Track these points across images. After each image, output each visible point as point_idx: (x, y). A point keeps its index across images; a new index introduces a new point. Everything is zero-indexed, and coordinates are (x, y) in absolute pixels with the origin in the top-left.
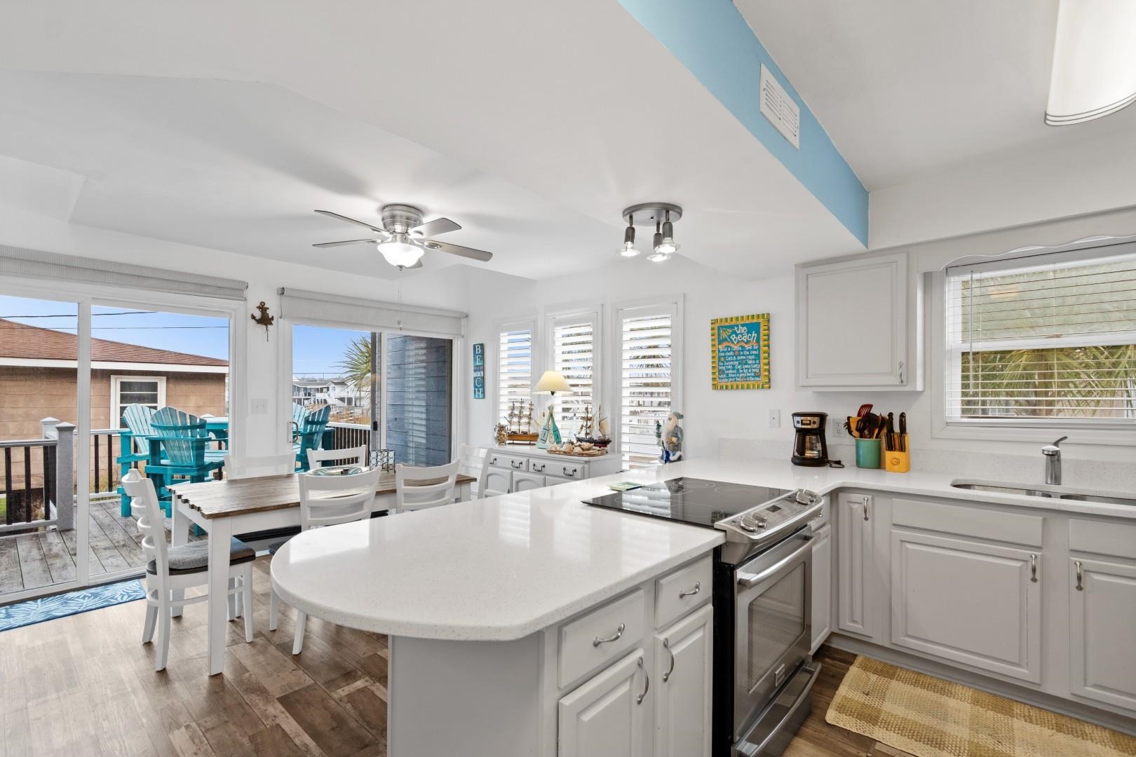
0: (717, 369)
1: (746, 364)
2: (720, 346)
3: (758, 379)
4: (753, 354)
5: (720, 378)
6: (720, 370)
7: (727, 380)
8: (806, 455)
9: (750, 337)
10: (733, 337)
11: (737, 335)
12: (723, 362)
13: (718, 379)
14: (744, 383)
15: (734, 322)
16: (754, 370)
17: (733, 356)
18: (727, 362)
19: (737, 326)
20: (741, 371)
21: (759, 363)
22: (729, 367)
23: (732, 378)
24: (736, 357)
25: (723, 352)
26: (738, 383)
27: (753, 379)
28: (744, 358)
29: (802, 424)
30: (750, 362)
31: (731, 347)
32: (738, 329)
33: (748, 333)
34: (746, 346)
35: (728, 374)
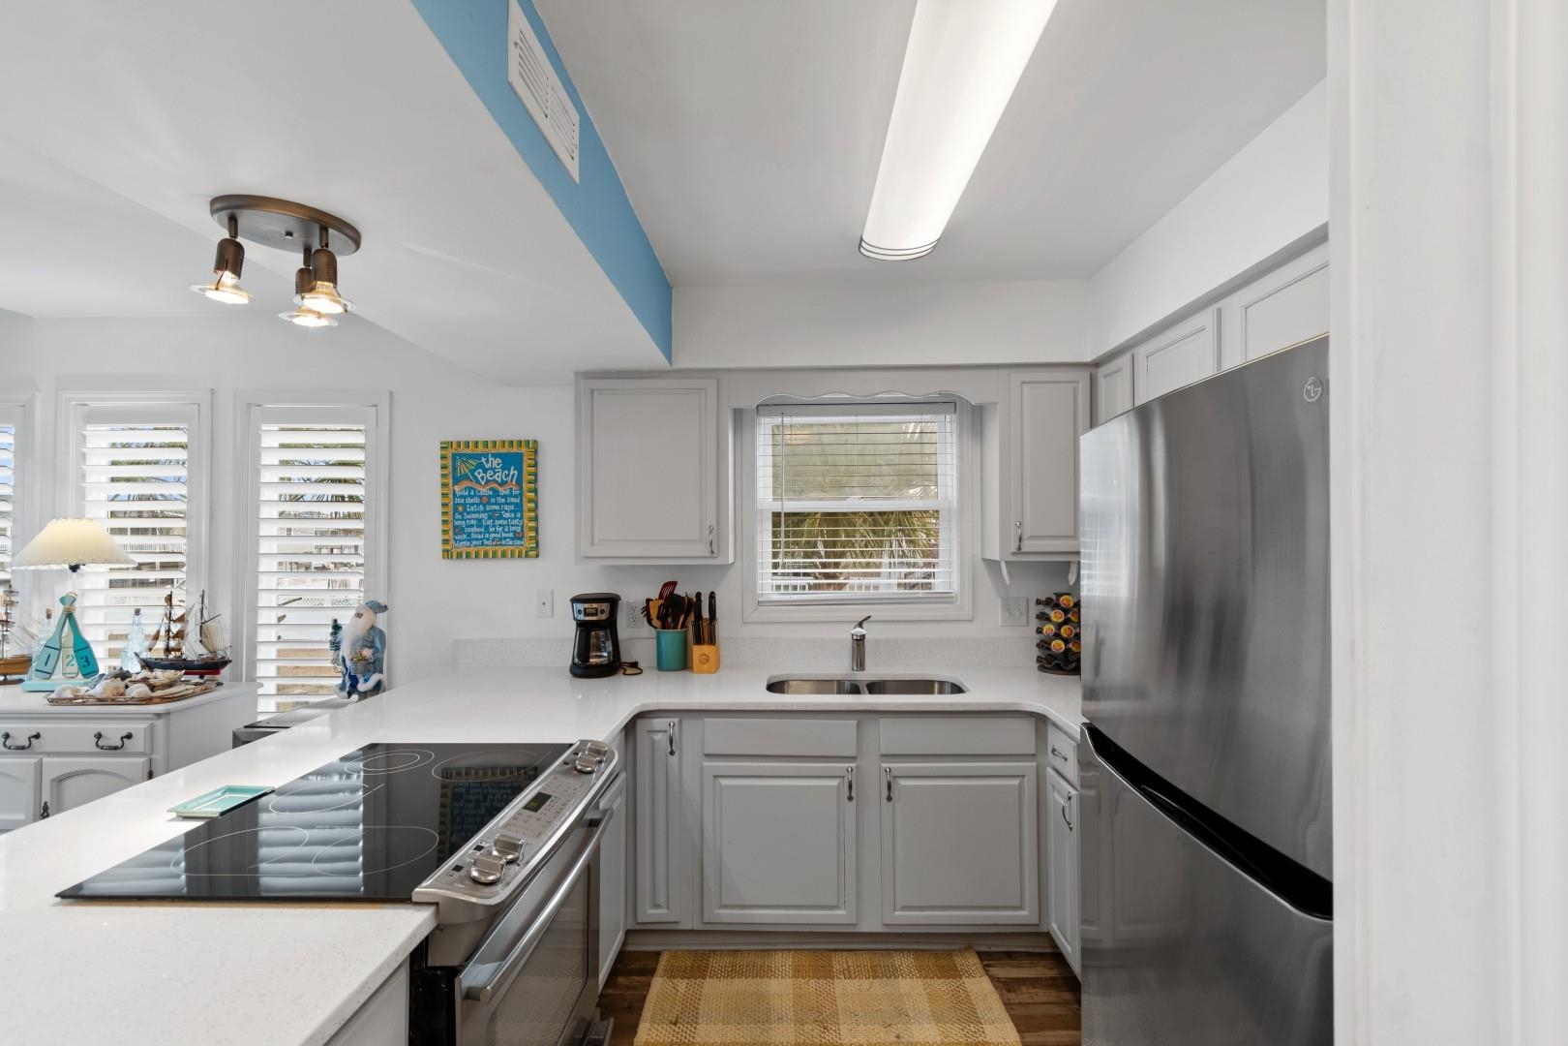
0: (451, 525)
1: (500, 517)
2: (456, 488)
3: (519, 542)
4: (511, 503)
5: (456, 540)
6: (455, 527)
7: (468, 543)
8: (591, 660)
9: (506, 476)
10: (480, 473)
11: (485, 471)
12: (461, 514)
13: (452, 541)
14: (497, 548)
15: (481, 449)
16: (513, 528)
17: (478, 505)
18: (468, 513)
19: (486, 456)
20: (492, 529)
21: (522, 518)
22: (472, 522)
23: (477, 539)
24: (484, 506)
25: (461, 497)
26: (488, 548)
27: (511, 542)
28: (497, 508)
29: (586, 614)
30: (507, 515)
31: (475, 490)
32: (487, 461)
33: (503, 469)
34: (501, 489)
35: (469, 534)
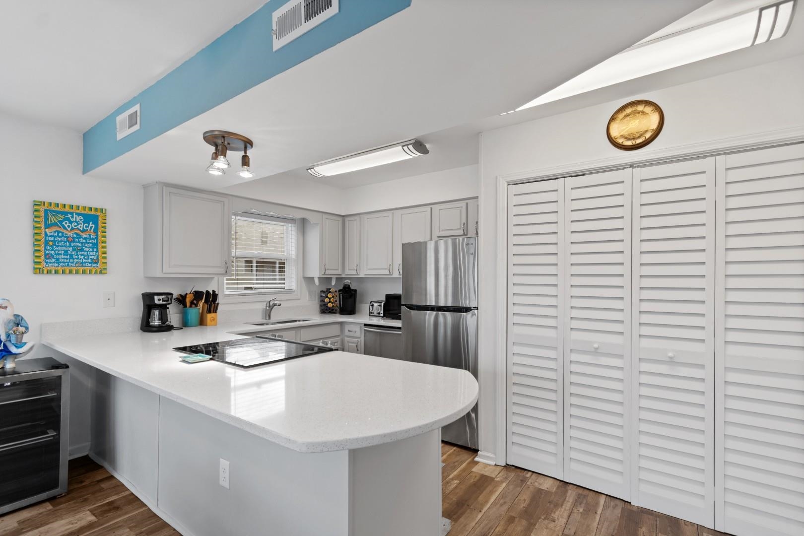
0: (42, 254)
1: (82, 250)
2: (46, 230)
3: (95, 265)
4: (90, 243)
5: (45, 262)
6: (46, 255)
7: (57, 265)
9: (86, 227)
10: (66, 224)
11: (71, 222)
12: (52, 246)
13: (44, 263)
14: (79, 268)
15: (67, 209)
16: (91, 257)
17: (65, 242)
18: (57, 246)
19: (72, 213)
20: (74, 257)
21: (97, 251)
22: (60, 252)
23: (64, 262)
24: (70, 243)
25: (51, 236)
26: (72, 268)
27: (89, 265)
28: (80, 245)
30: (87, 249)
31: (63, 233)
32: (72, 217)
33: (84, 223)
34: (82, 234)
35: (58, 259)
